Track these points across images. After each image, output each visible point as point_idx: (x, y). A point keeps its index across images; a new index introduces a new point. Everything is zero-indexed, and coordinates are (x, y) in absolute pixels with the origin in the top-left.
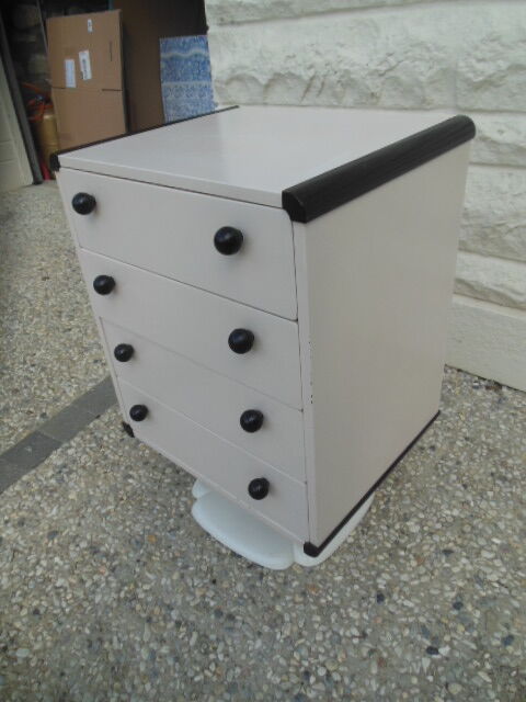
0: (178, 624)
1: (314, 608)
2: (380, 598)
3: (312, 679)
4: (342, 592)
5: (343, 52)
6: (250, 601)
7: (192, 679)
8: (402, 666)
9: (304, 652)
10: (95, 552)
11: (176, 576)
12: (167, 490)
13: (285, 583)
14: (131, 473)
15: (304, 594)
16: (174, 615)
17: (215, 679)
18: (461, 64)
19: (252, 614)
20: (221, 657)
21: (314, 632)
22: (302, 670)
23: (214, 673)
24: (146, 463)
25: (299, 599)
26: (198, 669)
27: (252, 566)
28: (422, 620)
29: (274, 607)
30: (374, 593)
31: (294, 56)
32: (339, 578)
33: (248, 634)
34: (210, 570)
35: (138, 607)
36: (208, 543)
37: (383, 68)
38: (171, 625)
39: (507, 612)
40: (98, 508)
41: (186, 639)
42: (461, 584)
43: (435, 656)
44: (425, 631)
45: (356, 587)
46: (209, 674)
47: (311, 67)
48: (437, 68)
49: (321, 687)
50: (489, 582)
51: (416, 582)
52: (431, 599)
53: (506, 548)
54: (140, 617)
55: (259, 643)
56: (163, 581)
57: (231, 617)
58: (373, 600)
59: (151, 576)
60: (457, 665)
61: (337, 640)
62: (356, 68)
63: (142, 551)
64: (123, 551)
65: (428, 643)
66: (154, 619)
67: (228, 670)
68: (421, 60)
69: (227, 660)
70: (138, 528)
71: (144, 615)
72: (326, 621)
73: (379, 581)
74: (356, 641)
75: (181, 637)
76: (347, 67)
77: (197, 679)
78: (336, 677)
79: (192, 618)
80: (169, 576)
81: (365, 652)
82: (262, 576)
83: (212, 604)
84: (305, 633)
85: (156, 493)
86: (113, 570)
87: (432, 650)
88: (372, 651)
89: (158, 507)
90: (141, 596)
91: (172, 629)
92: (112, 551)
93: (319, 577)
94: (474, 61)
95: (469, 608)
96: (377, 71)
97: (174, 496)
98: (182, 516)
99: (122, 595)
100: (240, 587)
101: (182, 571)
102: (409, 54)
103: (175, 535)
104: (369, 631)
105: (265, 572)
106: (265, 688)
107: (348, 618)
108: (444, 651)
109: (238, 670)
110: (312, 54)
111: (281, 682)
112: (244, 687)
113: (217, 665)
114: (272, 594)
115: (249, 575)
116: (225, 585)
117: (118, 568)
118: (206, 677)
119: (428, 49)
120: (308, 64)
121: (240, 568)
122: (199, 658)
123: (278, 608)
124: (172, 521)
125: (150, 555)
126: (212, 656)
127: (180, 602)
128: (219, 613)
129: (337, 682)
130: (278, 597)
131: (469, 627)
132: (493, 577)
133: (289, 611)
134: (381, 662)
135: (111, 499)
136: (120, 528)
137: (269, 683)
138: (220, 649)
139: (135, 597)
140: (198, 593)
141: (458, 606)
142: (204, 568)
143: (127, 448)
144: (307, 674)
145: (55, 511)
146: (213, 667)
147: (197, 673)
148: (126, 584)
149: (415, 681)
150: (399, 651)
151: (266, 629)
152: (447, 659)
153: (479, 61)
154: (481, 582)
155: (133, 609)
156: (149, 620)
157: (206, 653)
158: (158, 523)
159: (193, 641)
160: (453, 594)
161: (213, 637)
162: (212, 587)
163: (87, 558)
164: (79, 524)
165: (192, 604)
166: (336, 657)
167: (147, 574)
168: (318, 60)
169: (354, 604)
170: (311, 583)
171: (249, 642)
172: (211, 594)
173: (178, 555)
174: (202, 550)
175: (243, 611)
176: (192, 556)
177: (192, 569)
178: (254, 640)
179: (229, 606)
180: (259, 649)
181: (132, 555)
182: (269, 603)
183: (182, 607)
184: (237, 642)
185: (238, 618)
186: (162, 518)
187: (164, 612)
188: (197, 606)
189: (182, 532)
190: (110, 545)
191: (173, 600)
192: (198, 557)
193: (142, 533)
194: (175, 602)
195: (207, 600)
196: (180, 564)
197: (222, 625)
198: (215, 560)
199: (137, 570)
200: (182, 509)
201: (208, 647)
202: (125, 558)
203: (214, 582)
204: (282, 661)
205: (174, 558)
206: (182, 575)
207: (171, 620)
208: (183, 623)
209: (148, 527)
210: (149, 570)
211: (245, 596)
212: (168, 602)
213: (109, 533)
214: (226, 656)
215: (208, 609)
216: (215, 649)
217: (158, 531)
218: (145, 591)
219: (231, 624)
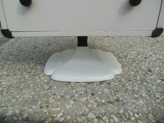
1: (139, 82)
4: (139, 75)
6: (116, 92)
11: (72, 102)
12: (30, 79)
13: (120, 81)
15: (130, 81)
19: (124, 95)
20: (137, 116)
21: (150, 87)
24: (8, 75)
25: (131, 83)
32: (133, 73)
34: (86, 92)
41: (112, 120)
42: (159, 61)
45: (140, 72)
51: (151, 65)
52: (159, 66)
53: (154, 53)
55: (141, 101)
56: (68, 107)
57: (117, 100)
58: (149, 72)
59: (58, 109)
61: (159, 85)
63: (39, 103)
64: (26, 109)
69: (140, 115)
70: (27, 96)
73: (143, 68)
75: (107, 122)
79: (103, 111)
80: (69, 104)
82: (109, 84)
83: (103, 101)
84: (149, 89)
89: (32, 85)
92: (18, 112)
93: (127, 75)
97: (36, 79)
98: (48, 83)
100: (106, 90)
101: (72, 99)
103: (52, 90)
104: (162, 78)
105: (108, 82)
107: (151, 79)
109: (151, 115)
113: (140, 120)
114: (121, 86)
115: (104, 85)
116: (100, 93)
123: (129, 88)
124: (45, 86)
125: (47, 102)
126: (133, 119)
127: (88, 110)
128: (111, 103)
136: (14, 101)
138: (132, 114)
140: (92, 101)
142: (83, 92)
151: (136, 96)
158: (37, 90)
159: (116, 120)
161: (122, 111)
162: (95, 96)
165: (95, 106)
167: (54, 109)
169: (147, 75)
170: (127, 77)
171: (138, 103)
172: (98, 99)
173: (63, 95)
174: (73, 88)
175: (119, 96)
176: (71, 92)
177: (76, 95)
178: (137, 101)
179: (112, 98)
180: (145, 103)
181: (34, 107)
182: (124, 89)
183: (91, 110)
184: (133, 106)
185: (121, 99)
186: (38, 87)
187: (84, 118)
188: (98, 105)
189: (55, 87)
190: (13, 110)
191: (83, 111)
192: (74, 91)
193: (31, 97)
194: (85, 111)
195: (99, 101)
196: (68, 97)
197: (118, 105)
198: (84, 88)
199: (45, 111)
200: (46, 81)
201: (126, 116)
202: (31, 110)
203: (93, 94)
204: (157, 101)
205: (62, 97)
206: (75, 100)
207: (93, 119)
208: (101, 116)
209: (33, 93)
210: (53, 107)
211: (112, 92)
212: (81, 113)
213: (7, 106)
214: (138, 114)
215: (104, 104)
216: (129, 115)
217: (41, 92)
218: (61, 116)
219: (122, 103)
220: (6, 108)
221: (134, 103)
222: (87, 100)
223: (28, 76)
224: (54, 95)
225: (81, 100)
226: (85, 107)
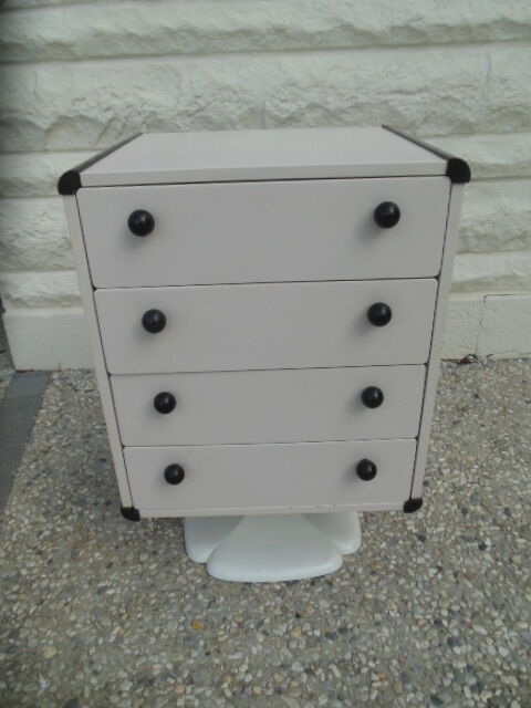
0: (308, 671)
1: (392, 576)
2: (422, 538)
3: (445, 623)
4: (396, 552)
5: (143, 94)
6: (343, 608)
7: (369, 700)
8: (480, 570)
9: (420, 610)
10: (151, 682)
11: (261, 638)
12: (163, 575)
13: (353, 575)
14: (101, 584)
15: (373, 573)
16: (297, 667)
17: (386, 684)
18: (268, 104)
19: (356, 615)
20: (372, 664)
21: (410, 592)
22: (432, 622)
23: (381, 680)
24: (109, 566)
25: (375, 579)
26: (366, 689)
27: (314, 582)
28: (458, 533)
29: (364, 597)
30: (416, 538)
31: (84, 99)
32: (384, 545)
33: (371, 631)
34: (285, 610)
35: (257, 690)
36: (257, 591)
37: (192, 109)
38: (304, 678)
39: (491, 496)
40: (100, 642)
41: (331, 676)
42: (452, 497)
43: (488, 549)
44: (467, 539)
45: (401, 542)
46: (379, 684)
47: (108, 109)
48: (245, 108)
49: (455, 622)
50: (464, 485)
51: (430, 514)
52: (448, 519)
53: (450, 461)
54: (268, 697)
55: (386, 631)
56: (254, 650)
57: (343, 630)
58: (419, 543)
59: (238, 656)
60: (503, 546)
61: (429, 585)
62: (163, 109)
63: (202, 643)
64: (181, 658)
65: (476, 544)
66: (284, 686)
67: (388, 669)
68: (229, 101)
69: (378, 662)
70: (172, 627)
71: (270, 692)
72: (409, 579)
73: (409, 528)
74: (440, 576)
75: (323, 679)
76: (152, 109)
77: (373, 697)
78: (456, 608)
79: (316, 657)
80: (255, 643)
81: (452, 578)
82: (330, 583)
83: (317, 633)
84: (406, 597)
85: (153, 585)
86: (190, 681)
87: (482, 547)
88: (455, 575)
89: (172, 595)
90: (249, 678)
91: (309, 679)
92: (170, 666)
93: (370, 554)
94: (277, 102)
95: (472, 508)
96: (186, 111)
97: (177, 576)
98: (205, 587)
99: (229, 694)
100: (324, 604)
101: (261, 629)
102: (218, 96)
103: (217, 607)
104: (439, 564)
105: (329, 578)
106: (426, 656)
107: (419, 565)
108: (488, 542)
109: (395, 662)
110: (108, 96)
111: (430, 641)
112: (412, 669)
113: (376, 673)
114: (353, 590)
115: (320, 589)
116: (311, 611)
117: (194, 675)
118: (378, 689)
119: (235, 92)
120: (105, 106)
121: (306, 590)
122: (357, 680)
123: (369, 596)
124: (200, 597)
125: (215, 639)
126: (365, 670)
127: (290, 656)
128: (330, 636)
129: (459, 612)
130: (358, 589)
131: (483, 518)
132: (463, 482)
133: (377, 592)
134: (467, 576)
135: (106, 622)
136: (153, 640)
137: (423, 651)
138: (364, 661)
139: (243, 686)
140: (296, 634)
141: (465, 511)
142: (278, 612)
143: (66, 566)
144: (438, 623)
145: (44, 683)
146: (375, 677)
147: (369, 693)
148: (220, 683)
149: (495, 572)
150: (468, 562)
151: (378, 617)
152: (494, 546)
153: (282, 101)
154: (461, 488)
155: (254, 695)
156: (279, 691)
157: (358, 672)
158: (188, 608)
159: (338, 674)
160: (456, 506)
161: (348, 656)
162: (302, 620)
163: (147, 694)
164: (95, 673)
165: (302, 647)
166: (440, 596)
167: (231, 657)
168: (116, 102)
169: (412, 554)
170: (369, 562)
171: (378, 635)
172: (307, 627)
173: (241, 619)
174: (258, 600)
175: (347, 618)
176: (255, 611)
177: (267, 621)
178: (379, 631)
179: (332, 624)
180: (390, 635)
181: (195, 654)
182: (358, 598)
183: (296, 656)
184: (369, 643)
185: (350, 626)
186: (187, 601)
187: (285, 673)
188: (308, 645)
189: (222, 599)
190: (160, 663)
191: (282, 658)
192: (262, 608)
193: (182, 628)
194: (286, 658)
195: (310, 633)
196: (252, 626)
197: (344, 641)
198: (279, 599)
199: (217, 661)
200: (199, 581)
201: (353, 667)
202: (191, 661)
203: (298, 616)
204: (415, 628)
205: (240, 625)
206: (265, 633)
207: (299, 674)
208: (312, 667)
209: (183, 619)
210: (228, 653)
211: (336, 607)
212: (280, 663)
213: (145, 654)
214: (374, 660)
215: (319, 639)
216: (360, 663)
217: (196, 614)
218: (247, 672)
219: (350, 635)
220: (144, 659)
221: (372, 635)
222: (287, 632)
223: (155, 565)
224: (225, 619)
225: (276, 632)
226: (284, 650)
